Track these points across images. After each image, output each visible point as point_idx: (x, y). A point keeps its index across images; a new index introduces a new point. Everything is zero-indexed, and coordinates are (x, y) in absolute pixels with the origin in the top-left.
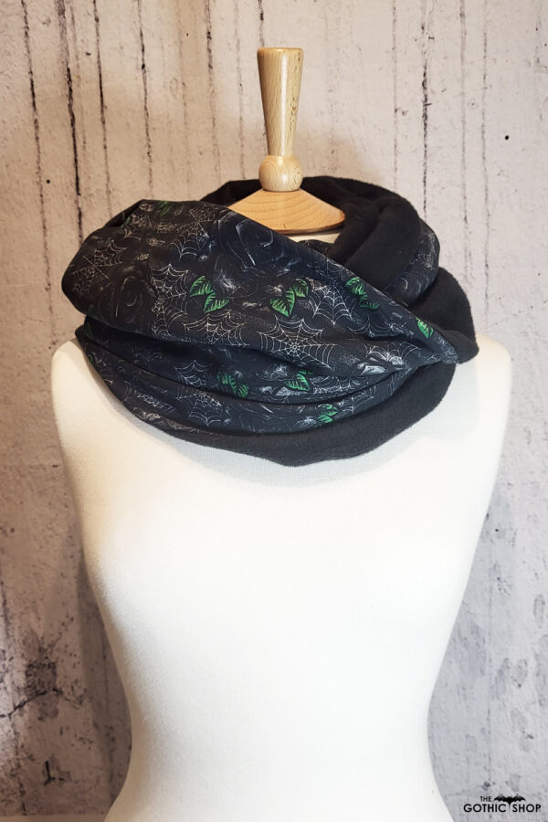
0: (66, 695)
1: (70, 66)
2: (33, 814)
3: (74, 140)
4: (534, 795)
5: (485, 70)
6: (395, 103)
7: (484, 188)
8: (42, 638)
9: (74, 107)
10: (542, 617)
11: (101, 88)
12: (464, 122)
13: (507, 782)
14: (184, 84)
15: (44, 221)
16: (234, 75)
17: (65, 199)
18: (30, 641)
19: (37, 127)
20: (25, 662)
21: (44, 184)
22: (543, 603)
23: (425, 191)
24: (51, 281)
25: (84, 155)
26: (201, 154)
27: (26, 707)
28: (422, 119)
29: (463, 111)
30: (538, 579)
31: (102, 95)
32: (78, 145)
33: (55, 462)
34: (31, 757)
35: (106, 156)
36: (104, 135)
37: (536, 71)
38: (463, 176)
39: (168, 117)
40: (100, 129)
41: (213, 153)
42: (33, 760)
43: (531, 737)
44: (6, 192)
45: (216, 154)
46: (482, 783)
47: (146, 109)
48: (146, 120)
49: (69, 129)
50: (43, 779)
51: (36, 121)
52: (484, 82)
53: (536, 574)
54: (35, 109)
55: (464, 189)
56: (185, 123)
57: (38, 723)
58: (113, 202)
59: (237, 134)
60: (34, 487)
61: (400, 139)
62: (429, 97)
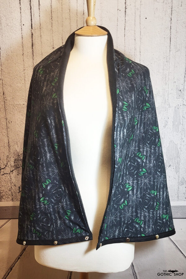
2: (15, 201)
6: (118, 8)
7: (140, 31)
8: (19, 152)
9: (31, 4)
12: (135, 14)
15: (22, 36)
17: (28, 30)
18: (15, 153)
19: (21, 9)
20: (14, 159)
21: (22, 25)
23: (125, 32)
24: (24, 53)
25: (34, 18)
26: (66, 19)
27: (14, 171)
28: (125, 12)
29: (135, 11)
31: (39, 2)
32: (32, 15)
33: (24, 103)
34: (15, 185)
35: (40, 18)
36: (39, 13)
38: (135, 28)
39: (57, 8)
40: (38, 11)
41: (69, 19)
42: (15, 186)
44: (12, 27)
45: (70, 19)
47: (51, 6)
48: (51, 9)
49: (30, 10)
50: (18, 191)
51: (20, 8)
52: (141, 3)
54: (20, 4)
55: (135, 32)
56: (62, 10)
57: (17, 176)
58: (42, 31)
59: (76, 14)
60: (18, 110)
61: (119, 18)
62: (126, 7)
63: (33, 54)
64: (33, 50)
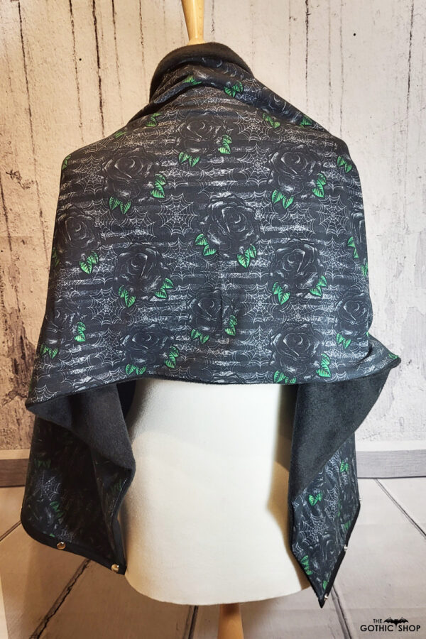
3: (96, 34)
6: (290, 13)
7: (341, 65)
9: (96, 13)
12: (330, 25)
15: (78, 84)
17: (91, 71)
19: (73, 25)
21: (78, 61)
23: (307, 67)
24: (82, 121)
25: (102, 43)
26: (174, 43)
28: (305, 23)
29: (329, 18)
31: (113, 6)
32: (98, 37)
35: (116, 44)
36: (115, 30)
39: (154, 20)
40: (112, 28)
44: (55, 65)
47: (140, 15)
48: (141, 22)
49: (93, 27)
51: (72, 21)
52: (341, 1)
54: (72, 14)
56: (165, 24)
58: (120, 72)
61: (292, 36)
62: (309, 10)
64: (102, 116)
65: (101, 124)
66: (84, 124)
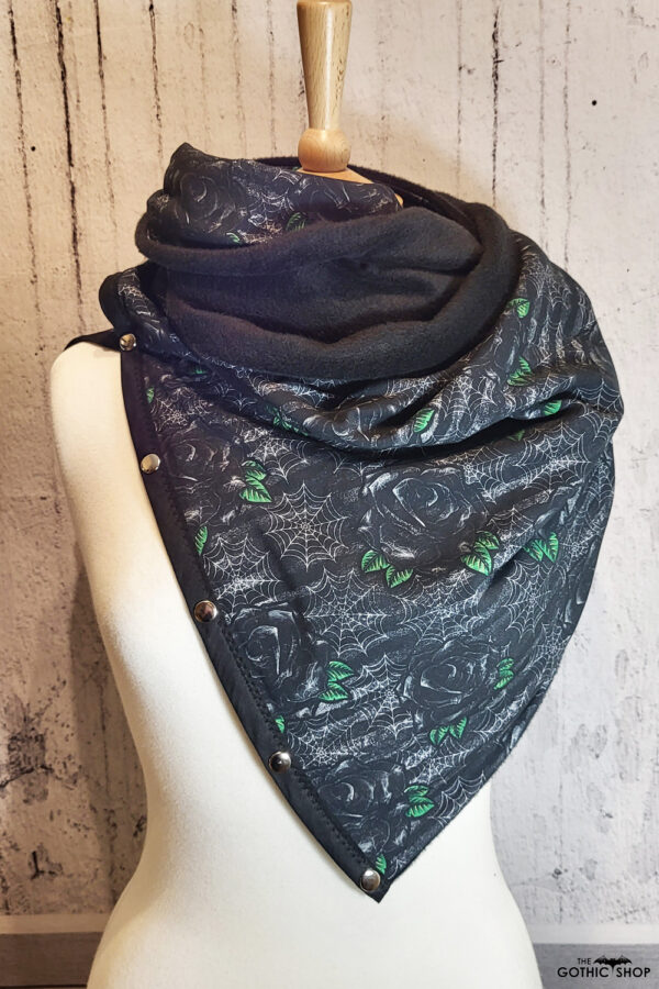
0: (57, 773)
1: (59, 5)
2: (18, 914)
3: (66, 98)
4: (611, 884)
5: (569, 20)
6: (460, 58)
7: (565, 165)
8: (28, 705)
9: (65, 57)
10: (624, 676)
11: (99, 33)
12: (542, 83)
13: (581, 869)
14: (201, 30)
15: (29, 197)
16: (264, 21)
17: (54, 171)
18: (13, 709)
19: (19, 81)
20: (7, 734)
21: (28, 151)
22: (627, 660)
23: (494, 168)
24: (37, 272)
25: (77, 116)
26: (222, 117)
27: (8, 787)
28: (491, 79)
29: (542, 70)
30: (620, 631)
31: (99, 43)
32: (70, 104)
33: (45, 494)
34: (15, 847)
35: (105, 118)
36: (103, 91)
37: (629, 23)
38: (541, 149)
39: (182, 71)
40: (97, 85)
41: (237, 116)
42: (18, 850)
43: (610, 816)
45: (241, 118)
46: (552, 872)
47: (154, 60)
48: (155, 75)
49: (59, 84)
50: (30, 872)
51: (17, 73)
52: (568, 35)
53: (619, 626)
54: (16, 58)
55: (542, 165)
56: (203, 79)
57: (24, 806)
58: (114, 175)
59: (267, 94)
60: (18, 523)
61: (465, 103)
62: (500, 52)
63: (78, 275)
64: (77, 261)
65: (74, 277)
66: (42, 275)
